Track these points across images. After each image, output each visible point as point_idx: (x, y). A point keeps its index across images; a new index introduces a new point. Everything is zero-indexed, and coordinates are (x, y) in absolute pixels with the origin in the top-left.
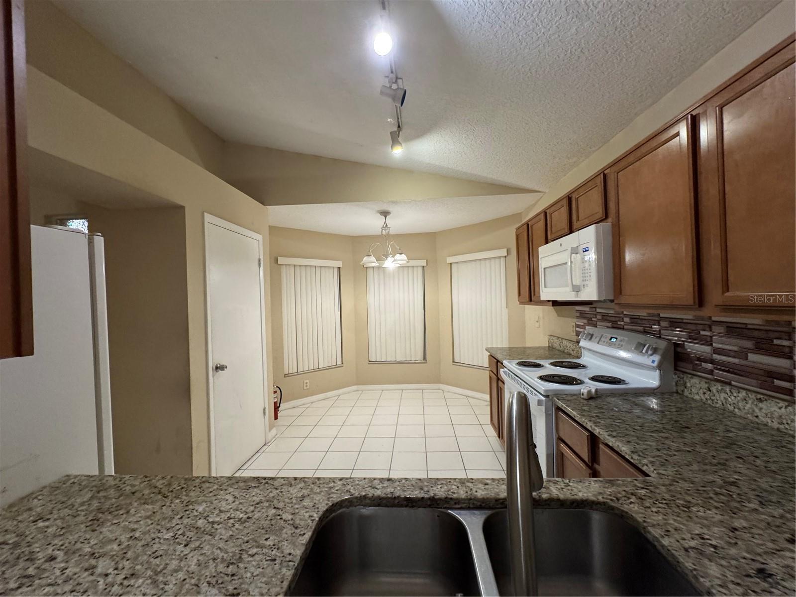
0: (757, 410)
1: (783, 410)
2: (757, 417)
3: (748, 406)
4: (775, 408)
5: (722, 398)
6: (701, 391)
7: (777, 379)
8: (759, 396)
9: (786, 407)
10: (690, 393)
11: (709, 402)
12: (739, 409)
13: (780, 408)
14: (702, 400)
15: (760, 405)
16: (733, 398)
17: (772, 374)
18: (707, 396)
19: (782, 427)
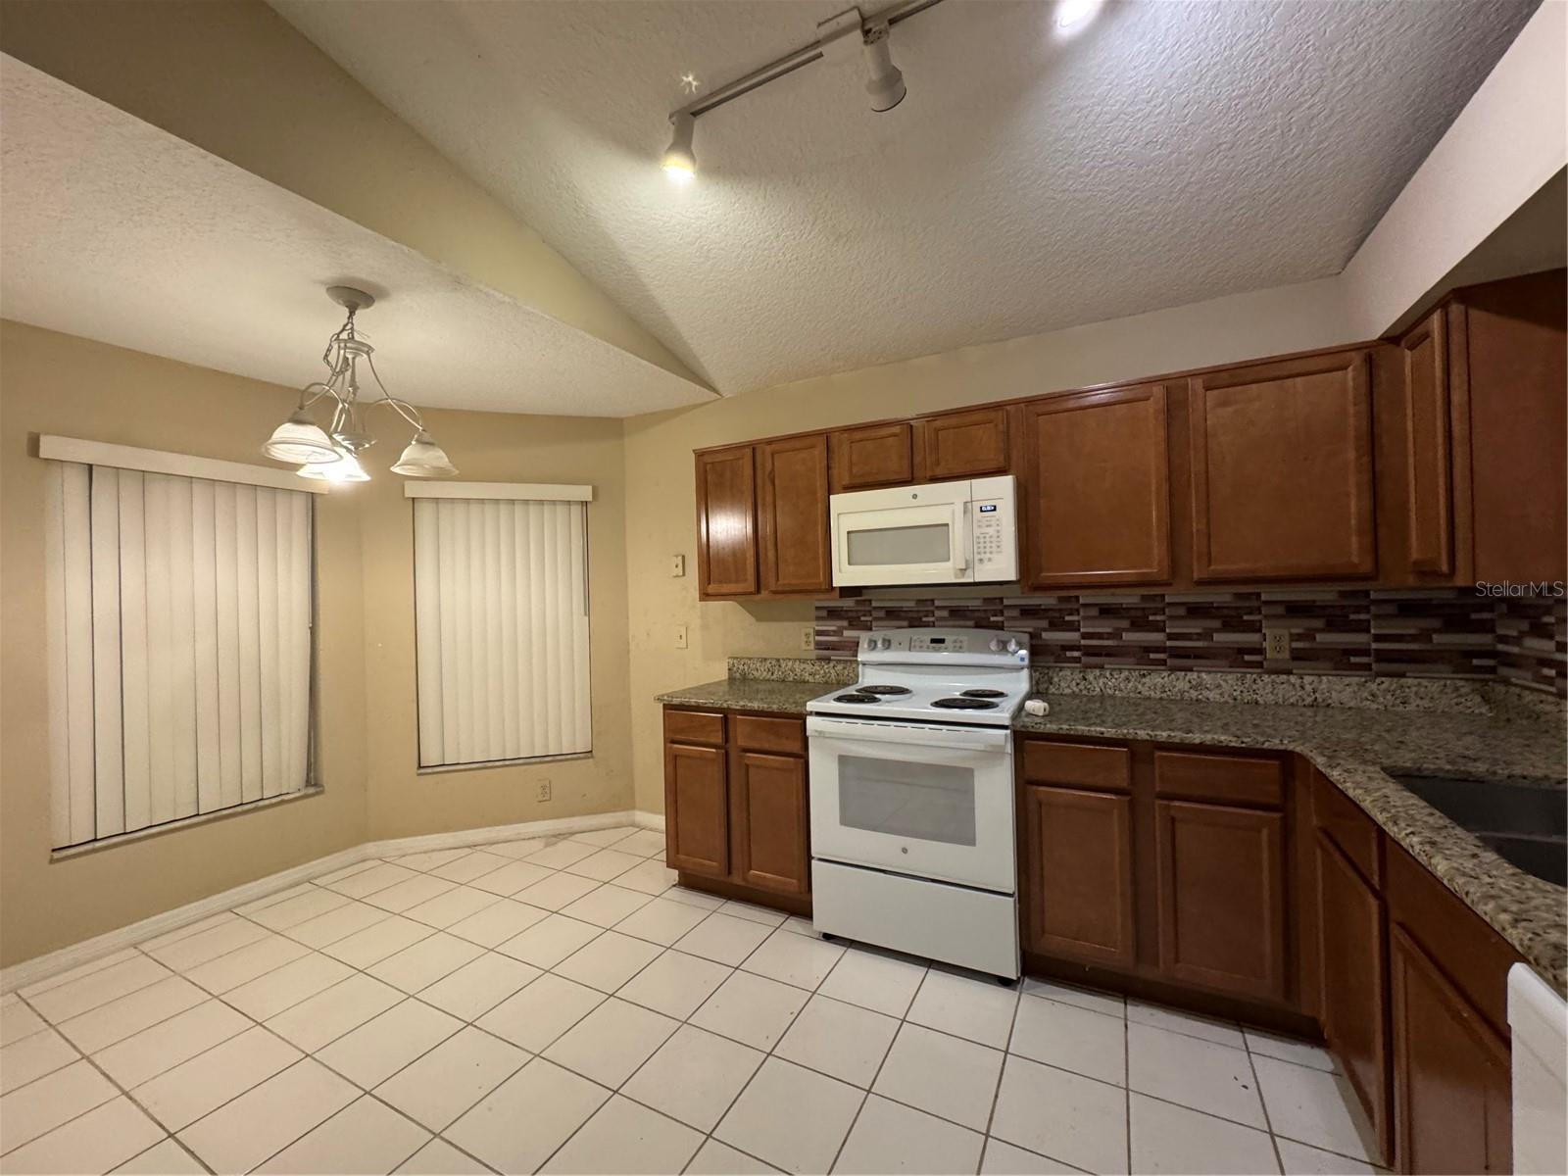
0: (1140, 686)
1: (1166, 679)
2: (1140, 693)
3: (1130, 685)
4: (1160, 680)
5: (1101, 684)
6: (1074, 683)
7: (1153, 652)
8: (1142, 673)
9: (1169, 675)
10: (1058, 689)
11: (1085, 692)
12: (1121, 690)
13: (1163, 678)
14: (1074, 692)
15: (1144, 680)
16: (1113, 680)
17: (1148, 649)
18: (1081, 687)
19: (1164, 695)
